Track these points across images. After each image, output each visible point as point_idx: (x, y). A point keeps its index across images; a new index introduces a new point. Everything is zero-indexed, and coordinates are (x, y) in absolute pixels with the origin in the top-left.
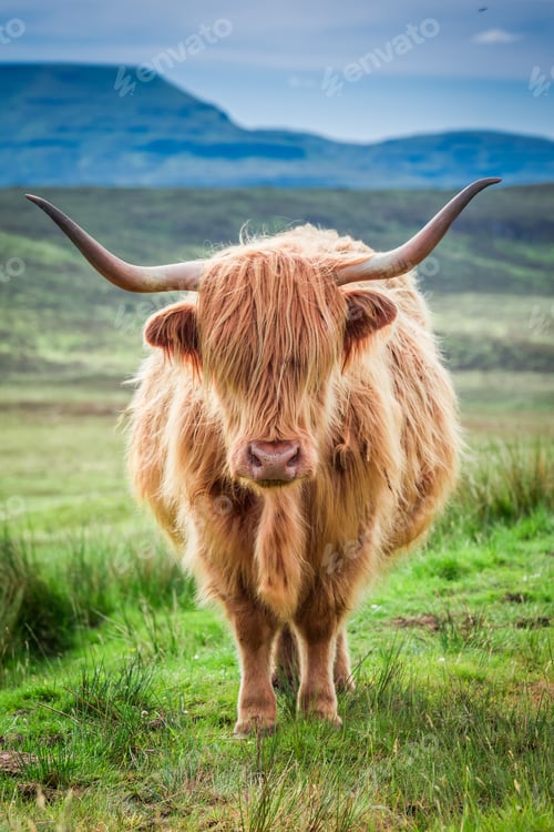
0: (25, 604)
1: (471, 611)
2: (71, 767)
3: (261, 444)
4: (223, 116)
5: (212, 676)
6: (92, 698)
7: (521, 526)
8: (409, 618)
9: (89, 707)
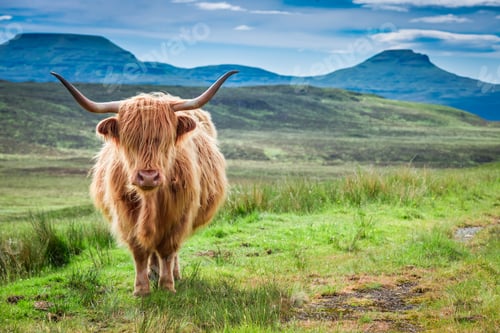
0: (50, 244)
1: (228, 250)
2: (67, 308)
3: (143, 171)
4: (133, 56)
5: (124, 273)
6: (77, 281)
7: (248, 218)
8: (203, 252)
9: (75, 285)
